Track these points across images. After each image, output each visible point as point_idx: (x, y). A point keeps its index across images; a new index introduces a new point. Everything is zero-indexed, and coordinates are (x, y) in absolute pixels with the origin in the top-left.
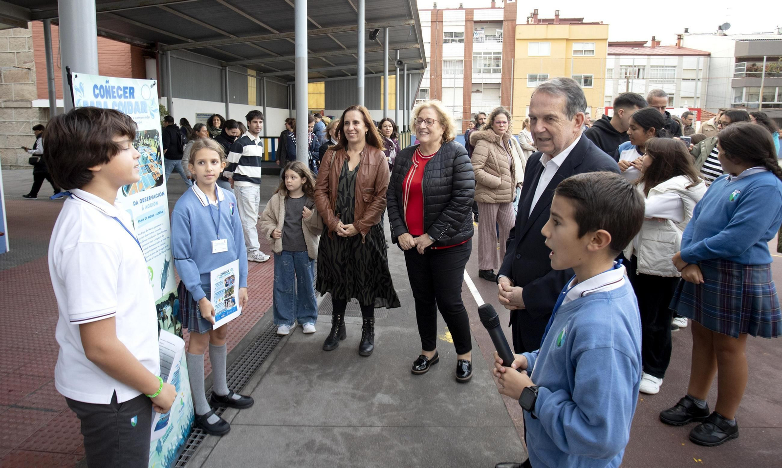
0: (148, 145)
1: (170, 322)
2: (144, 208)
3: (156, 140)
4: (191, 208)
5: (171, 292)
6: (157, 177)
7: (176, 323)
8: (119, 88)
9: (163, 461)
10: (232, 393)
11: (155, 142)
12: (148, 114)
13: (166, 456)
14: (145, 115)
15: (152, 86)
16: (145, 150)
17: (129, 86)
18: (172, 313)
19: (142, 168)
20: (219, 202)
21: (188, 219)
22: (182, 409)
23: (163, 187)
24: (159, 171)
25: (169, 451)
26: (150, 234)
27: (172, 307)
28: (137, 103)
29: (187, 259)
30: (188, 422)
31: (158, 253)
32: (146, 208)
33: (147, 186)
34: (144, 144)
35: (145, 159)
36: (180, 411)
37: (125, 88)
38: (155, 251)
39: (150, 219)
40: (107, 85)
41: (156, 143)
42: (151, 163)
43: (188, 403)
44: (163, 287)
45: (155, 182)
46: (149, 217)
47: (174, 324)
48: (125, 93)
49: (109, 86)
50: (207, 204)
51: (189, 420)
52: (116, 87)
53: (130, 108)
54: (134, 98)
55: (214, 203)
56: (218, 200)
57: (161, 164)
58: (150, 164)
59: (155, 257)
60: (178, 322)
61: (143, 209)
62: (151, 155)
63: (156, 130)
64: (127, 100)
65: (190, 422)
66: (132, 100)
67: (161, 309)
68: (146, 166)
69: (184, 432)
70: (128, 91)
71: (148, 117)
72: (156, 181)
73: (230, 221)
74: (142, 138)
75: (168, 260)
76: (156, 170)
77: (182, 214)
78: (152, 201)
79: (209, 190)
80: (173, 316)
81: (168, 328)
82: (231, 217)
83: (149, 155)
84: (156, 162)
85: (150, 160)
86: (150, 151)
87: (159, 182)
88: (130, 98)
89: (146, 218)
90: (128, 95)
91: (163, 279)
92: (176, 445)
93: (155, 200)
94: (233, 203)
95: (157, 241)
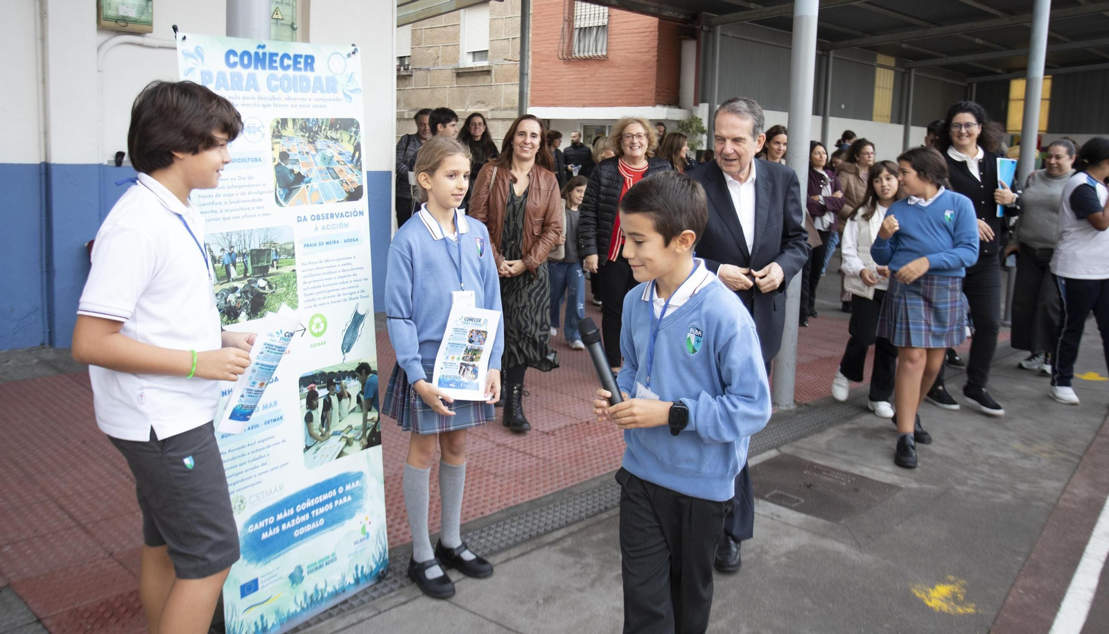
0: (336, 140)
1: (354, 403)
2: (320, 227)
3: (352, 134)
4: (414, 241)
5: (364, 361)
6: (352, 188)
7: (370, 410)
8: (286, 56)
9: (300, 598)
10: (465, 546)
11: (351, 136)
12: (340, 95)
13: (309, 594)
14: (332, 95)
15: (349, 55)
16: (328, 146)
17: (304, 53)
18: (362, 392)
19: (320, 171)
20: (459, 237)
21: (410, 258)
22: (361, 540)
23: (363, 203)
24: (355, 179)
25: (316, 591)
26: (328, 267)
27: (363, 385)
28: (318, 79)
29: (403, 319)
30: (374, 567)
31: (341, 298)
32: (323, 228)
33: (328, 198)
34: (327, 137)
35: (327, 160)
36: (356, 543)
37: (296, 57)
38: (335, 293)
39: (329, 245)
40: (261, 51)
41: (353, 138)
42: (340, 166)
43: (378, 536)
44: (346, 347)
45: (346, 195)
46: (327, 243)
47: (364, 411)
48: (296, 62)
49: (264, 54)
50: (440, 237)
51: (376, 563)
52: (280, 55)
53: (305, 84)
54: (312, 70)
55: (452, 237)
56: (458, 232)
57: (360, 170)
58: (337, 167)
59: (335, 302)
60: (373, 409)
61: (316, 229)
62: (340, 154)
63: (354, 119)
64: (298, 73)
65: (378, 567)
66: (309, 74)
67: (337, 380)
68: (328, 169)
69: (360, 575)
70: (302, 60)
71: (337, 100)
72: (349, 193)
73: (478, 266)
74: (324, 129)
75: (361, 312)
76: (350, 176)
77: (400, 250)
78: (335, 221)
79: (445, 218)
80: (362, 397)
81: (350, 413)
82: (479, 259)
83: (336, 155)
84: (350, 165)
85: (338, 162)
86: (339, 149)
87: (354, 195)
88: (306, 69)
89: (320, 244)
90: (302, 66)
91: (348, 339)
92: (334, 587)
93: (345, 220)
94: (482, 238)
95: (341, 280)
